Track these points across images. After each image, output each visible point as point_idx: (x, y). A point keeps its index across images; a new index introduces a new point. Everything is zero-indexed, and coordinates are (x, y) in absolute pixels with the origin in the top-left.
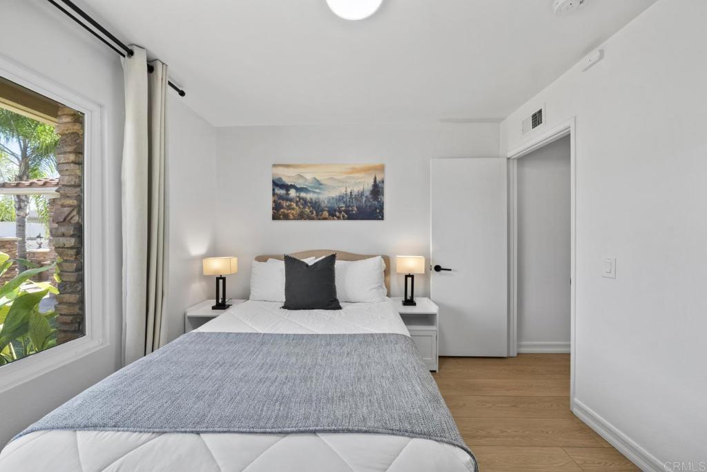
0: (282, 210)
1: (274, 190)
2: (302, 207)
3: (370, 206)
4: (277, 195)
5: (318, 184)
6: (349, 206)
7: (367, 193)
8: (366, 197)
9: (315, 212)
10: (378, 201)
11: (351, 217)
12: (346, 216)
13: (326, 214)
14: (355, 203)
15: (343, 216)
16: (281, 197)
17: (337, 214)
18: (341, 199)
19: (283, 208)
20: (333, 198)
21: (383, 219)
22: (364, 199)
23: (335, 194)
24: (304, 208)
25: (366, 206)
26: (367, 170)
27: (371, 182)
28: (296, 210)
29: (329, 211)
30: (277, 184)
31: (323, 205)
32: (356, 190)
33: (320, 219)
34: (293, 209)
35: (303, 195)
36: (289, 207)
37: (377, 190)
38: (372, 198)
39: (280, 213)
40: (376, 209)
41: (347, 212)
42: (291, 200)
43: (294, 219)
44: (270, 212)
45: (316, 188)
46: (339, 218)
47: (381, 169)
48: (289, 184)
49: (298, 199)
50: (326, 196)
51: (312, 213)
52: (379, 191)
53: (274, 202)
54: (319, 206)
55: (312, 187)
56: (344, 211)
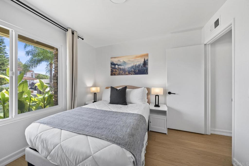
0: (113, 72)
1: (111, 66)
2: (119, 71)
3: (143, 70)
4: (112, 67)
5: (125, 63)
6: (135, 70)
7: (142, 65)
8: (141, 66)
9: (123, 72)
10: (146, 68)
11: (136, 73)
12: (134, 73)
13: (127, 73)
14: (137, 69)
15: (133, 74)
16: (113, 68)
17: (131, 73)
18: (132, 67)
19: (114, 71)
20: (129, 67)
21: (147, 74)
22: (140, 67)
23: (130, 66)
24: (120, 71)
25: (141, 70)
26: (141, 56)
27: (143, 60)
28: (118, 72)
29: (128, 72)
30: (112, 64)
31: (126, 70)
32: (138, 64)
33: (125, 75)
34: (117, 72)
35: (120, 67)
36: (116, 71)
37: (145, 63)
38: (143, 66)
39: (113, 73)
40: (145, 70)
41: (134, 72)
42: (116, 69)
43: (117, 75)
44: (110, 73)
45: (124, 64)
46: (131, 74)
47: (147, 55)
48: (116, 63)
49: (118, 68)
50: (127, 67)
51: (123, 73)
52: (146, 64)
53: (111, 70)
54: (125, 70)
55: (122, 64)
56: (133, 72)
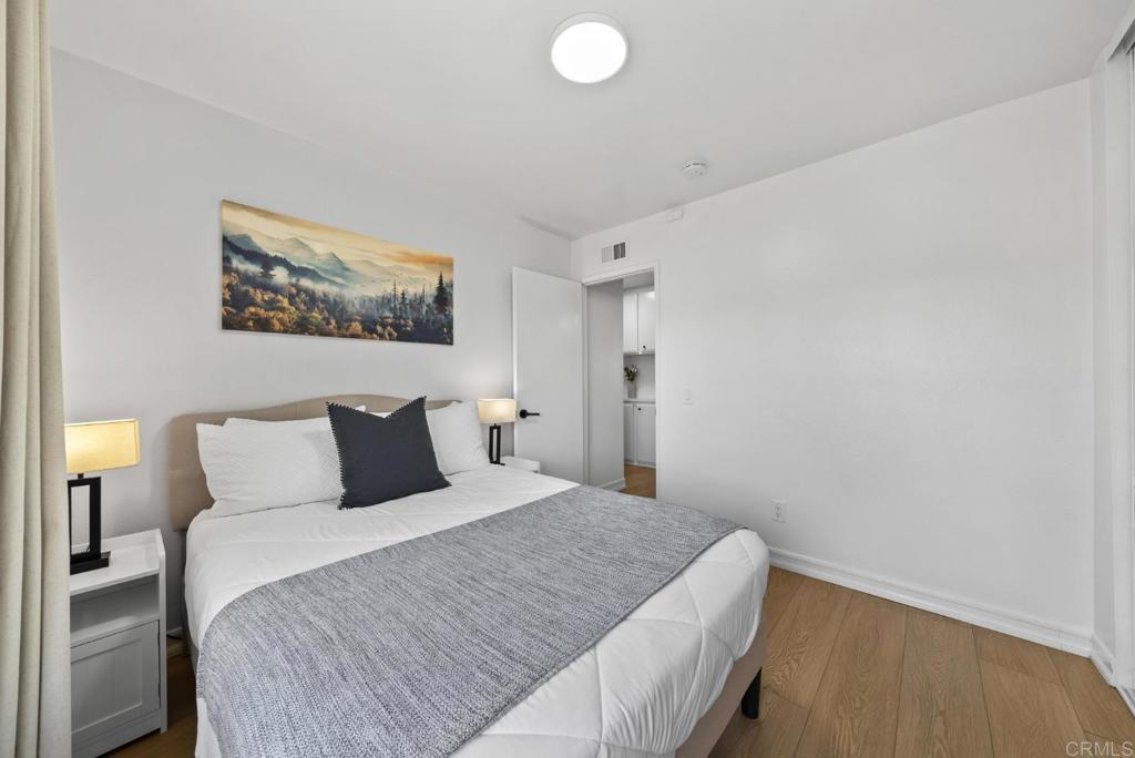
0: (252, 309)
1: (226, 260)
2: (302, 307)
3: (434, 322)
4: (237, 271)
5: (341, 269)
6: (400, 317)
7: (429, 300)
8: (428, 306)
9: (333, 322)
10: (445, 315)
11: (404, 337)
12: (395, 334)
13: (357, 327)
14: (410, 315)
15: (390, 334)
16: (247, 279)
17: (379, 328)
18: (385, 302)
19: (254, 304)
20: (371, 300)
21: (451, 343)
22: (425, 308)
23: (375, 291)
24: (310, 310)
25: (428, 321)
26: (430, 262)
27: (436, 283)
28: (292, 314)
29: (362, 323)
30: (232, 246)
31: (350, 309)
32: (413, 291)
33: (345, 336)
34: (283, 310)
35: (306, 283)
36: (271, 305)
37: (443, 297)
38: (437, 309)
39: (247, 315)
40: (443, 326)
41: (396, 327)
42: (276, 290)
43: (285, 332)
44: (215, 311)
45: (335, 275)
46: (382, 337)
47: (448, 264)
48: (272, 254)
49: (294, 291)
50: (358, 293)
51: (329, 324)
52: (446, 299)
53: (229, 286)
54: (343, 310)
55: (326, 271)
56: (391, 325)
